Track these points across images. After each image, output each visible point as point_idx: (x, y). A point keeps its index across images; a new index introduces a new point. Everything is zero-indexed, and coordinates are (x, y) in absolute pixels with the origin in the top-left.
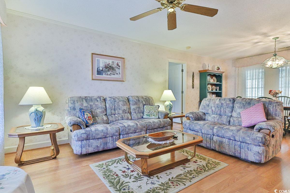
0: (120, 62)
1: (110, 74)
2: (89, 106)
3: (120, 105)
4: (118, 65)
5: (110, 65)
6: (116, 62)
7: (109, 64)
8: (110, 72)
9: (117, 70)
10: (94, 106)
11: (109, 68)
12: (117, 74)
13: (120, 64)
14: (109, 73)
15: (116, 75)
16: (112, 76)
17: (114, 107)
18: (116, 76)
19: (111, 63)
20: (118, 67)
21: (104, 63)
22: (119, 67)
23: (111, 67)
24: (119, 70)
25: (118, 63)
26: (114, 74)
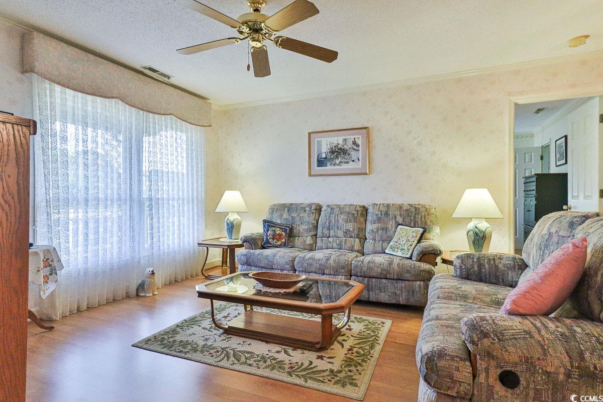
0: (360, 136)
1: (340, 162)
2: (290, 219)
3: (340, 220)
4: (354, 143)
5: (339, 146)
6: (351, 138)
7: (338, 144)
8: (340, 159)
9: (353, 153)
10: (297, 219)
11: (337, 151)
12: (353, 161)
13: (359, 142)
14: (337, 161)
15: (351, 163)
16: (344, 166)
17: (329, 223)
18: (351, 166)
19: (341, 142)
20: (355, 147)
21: (329, 144)
22: (358, 146)
23: (340, 149)
24: (357, 152)
25: (356, 139)
26: (347, 163)
